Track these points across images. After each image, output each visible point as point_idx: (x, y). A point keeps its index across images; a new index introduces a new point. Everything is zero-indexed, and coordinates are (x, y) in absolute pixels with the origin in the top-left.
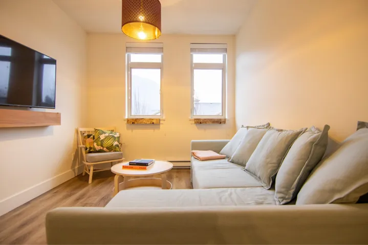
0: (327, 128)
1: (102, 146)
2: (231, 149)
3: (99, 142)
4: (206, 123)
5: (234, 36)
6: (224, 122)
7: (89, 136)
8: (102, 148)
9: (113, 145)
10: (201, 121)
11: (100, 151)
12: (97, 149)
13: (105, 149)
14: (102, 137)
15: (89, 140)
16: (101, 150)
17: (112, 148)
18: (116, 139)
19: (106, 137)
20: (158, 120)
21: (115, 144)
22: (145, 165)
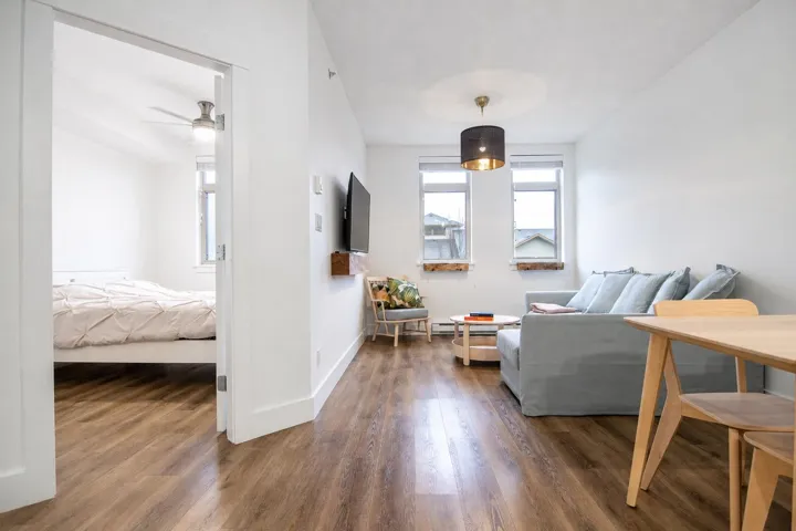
0: (688, 270)
1: (403, 301)
2: (583, 299)
3: (400, 295)
4: (535, 269)
5: (573, 145)
6: (562, 268)
7: (380, 288)
8: (403, 303)
9: (414, 299)
10: (528, 266)
11: (402, 307)
12: (398, 304)
13: (407, 304)
14: (401, 288)
15: (382, 293)
17: (414, 304)
18: (416, 291)
19: (406, 288)
20: (467, 267)
21: (417, 297)
22: (490, 316)
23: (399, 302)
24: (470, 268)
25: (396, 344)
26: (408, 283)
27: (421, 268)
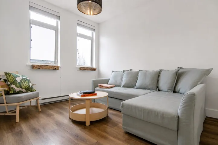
1: (21, 87)
3: (18, 84)
4: (87, 70)
5: (98, 24)
8: (21, 89)
9: (29, 86)
10: (85, 69)
11: (22, 92)
12: (17, 91)
13: (24, 90)
14: (18, 80)
16: (20, 91)
17: (29, 89)
18: (29, 81)
19: (22, 80)
20: (58, 67)
21: (31, 85)
22: (93, 93)
23: (18, 89)
24: (60, 68)
25: (17, 120)
26: (23, 76)
27: (29, 68)
